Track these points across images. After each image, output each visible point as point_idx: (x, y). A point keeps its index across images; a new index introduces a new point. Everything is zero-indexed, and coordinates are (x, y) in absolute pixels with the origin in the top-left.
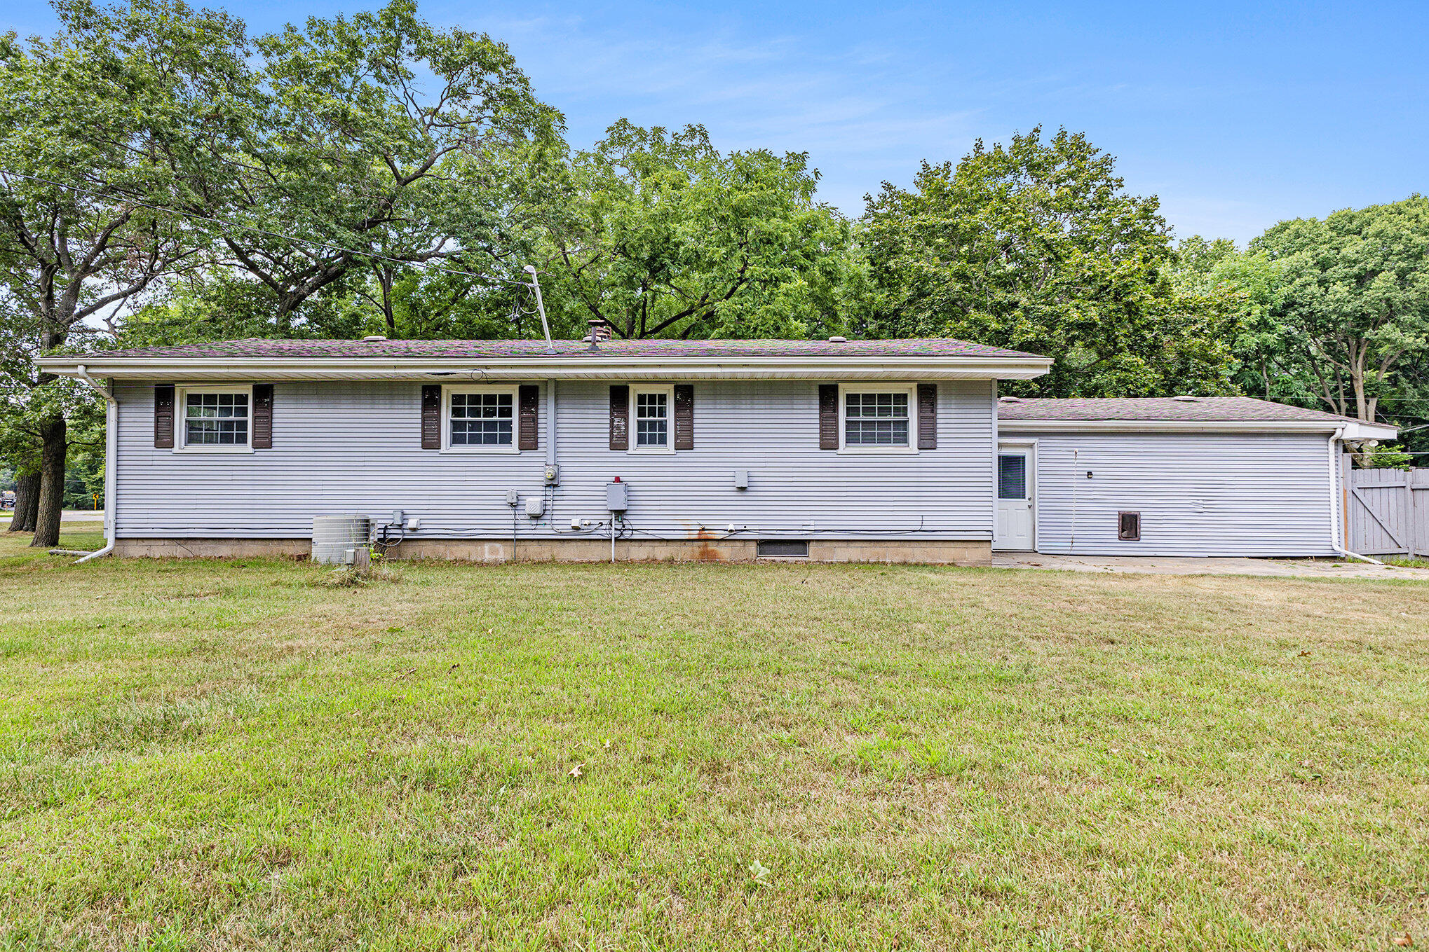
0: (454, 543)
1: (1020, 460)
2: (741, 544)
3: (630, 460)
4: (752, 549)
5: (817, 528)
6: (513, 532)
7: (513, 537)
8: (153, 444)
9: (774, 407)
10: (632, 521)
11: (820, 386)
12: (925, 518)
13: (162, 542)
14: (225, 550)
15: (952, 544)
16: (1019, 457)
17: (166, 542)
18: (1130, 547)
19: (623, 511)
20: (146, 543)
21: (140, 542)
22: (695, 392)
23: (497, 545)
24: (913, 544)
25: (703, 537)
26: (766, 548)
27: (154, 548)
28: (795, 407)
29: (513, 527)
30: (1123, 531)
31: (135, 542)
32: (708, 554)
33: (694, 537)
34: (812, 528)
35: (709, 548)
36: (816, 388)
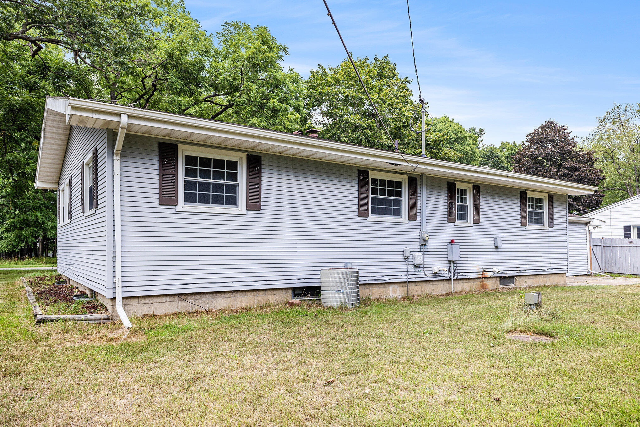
0: (374, 286)
2: (494, 279)
3: (456, 229)
4: (498, 282)
5: (521, 269)
6: (406, 277)
7: (406, 280)
8: (157, 201)
10: (458, 267)
12: (551, 262)
13: (164, 299)
14: (220, 303)
17: (168, 299)
20: (148, 300)
21: (142, 301)
22: (481, 190)
23: (396, 286)
25: (484, 276)
26: (503, 281)
27: (156, 305)
28: (513, 202)
29: (406, 273)
31: (136, 301)
32: (484, 286)
33: (480, 276)
34: (519, 269)
35: (485, 282)
36: (519, 193)
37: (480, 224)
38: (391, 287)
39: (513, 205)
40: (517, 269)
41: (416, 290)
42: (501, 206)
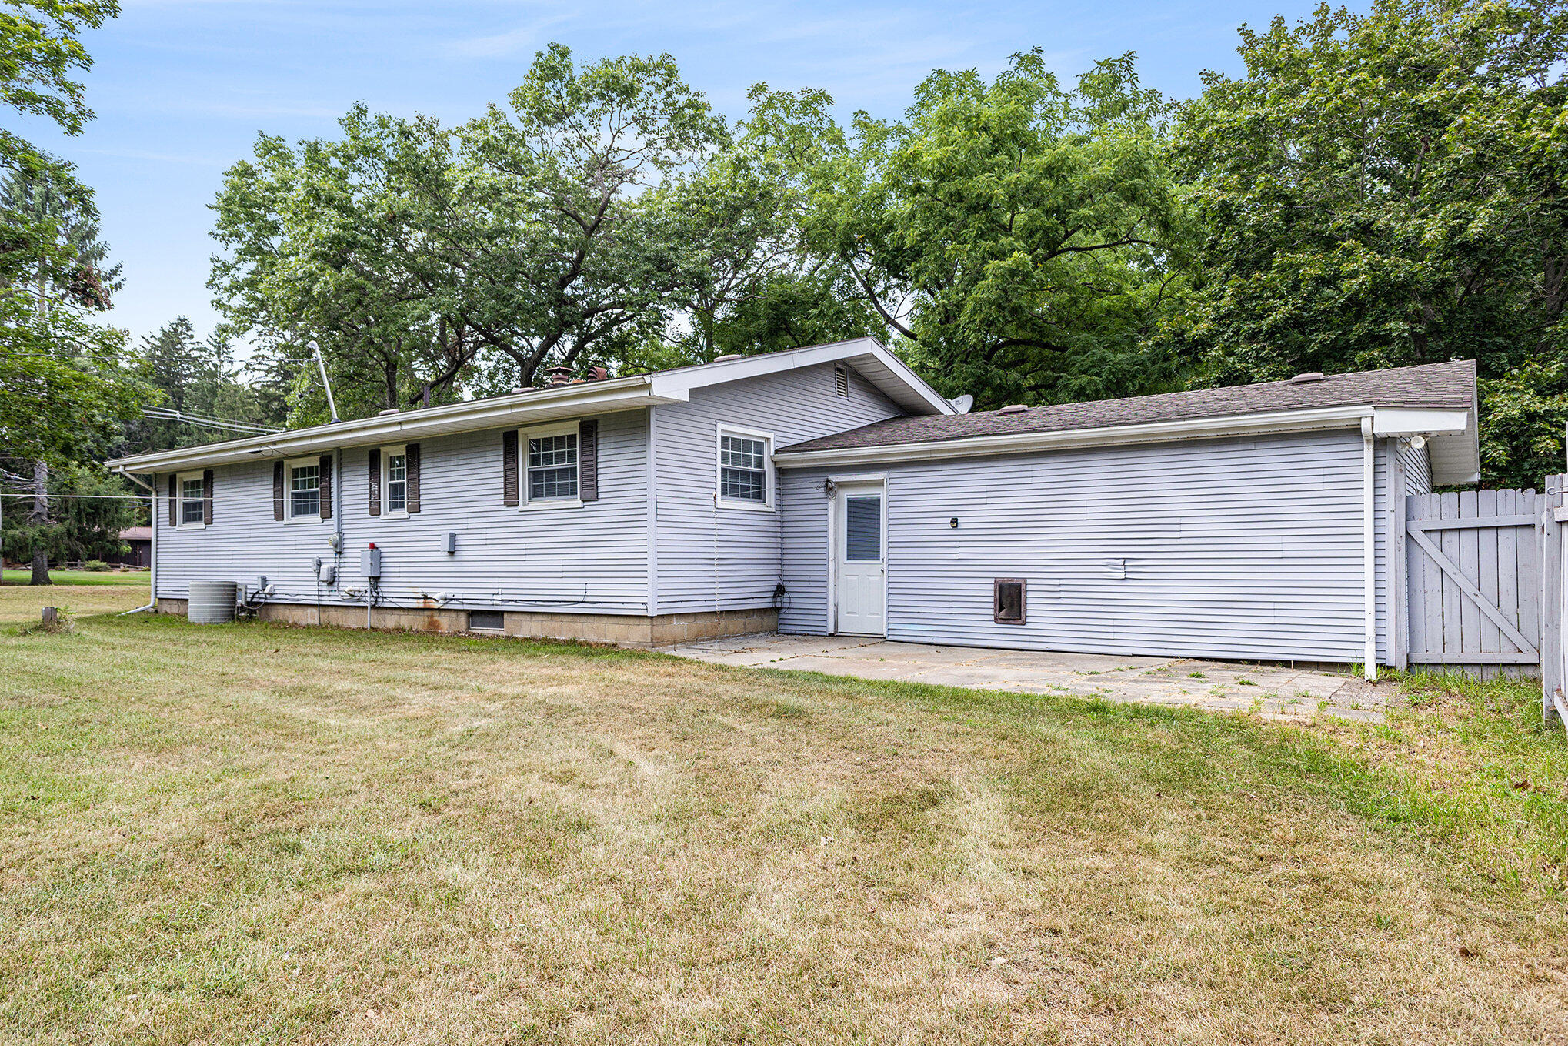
1: (874, 504)
2: (453, 614)
3: (383, 525)
4: (463, 619)
5: (504, 597)
6: (318, 598)
7: (317, 603)
8: (169, 523)
9: (474, 461)
10: (385, 589)
11: (505, 434)
12: (588, 587)
13: (175, 602)
15: (615, 620)
16: (873, 500)
18: (1011, 634)
19: (379, 578)
20: (169, 601)
22: (422, 451)
24: (583, 619)
25: (427, 606)
26: (477, 619)
27: (172, 606)
28: (488, 459)
29: (318, 593)
30: (1001, 609)
31: (165, 601)
32: (433, 624)
33: (421, 606)
34: (499, 597)
35: (435, 618)
36: (501, 436)
37: (422, 513)
38: (309, 611)
39: (487, 465)
40: (495, 597)
41: (335, 617)
42: (461, 473)
